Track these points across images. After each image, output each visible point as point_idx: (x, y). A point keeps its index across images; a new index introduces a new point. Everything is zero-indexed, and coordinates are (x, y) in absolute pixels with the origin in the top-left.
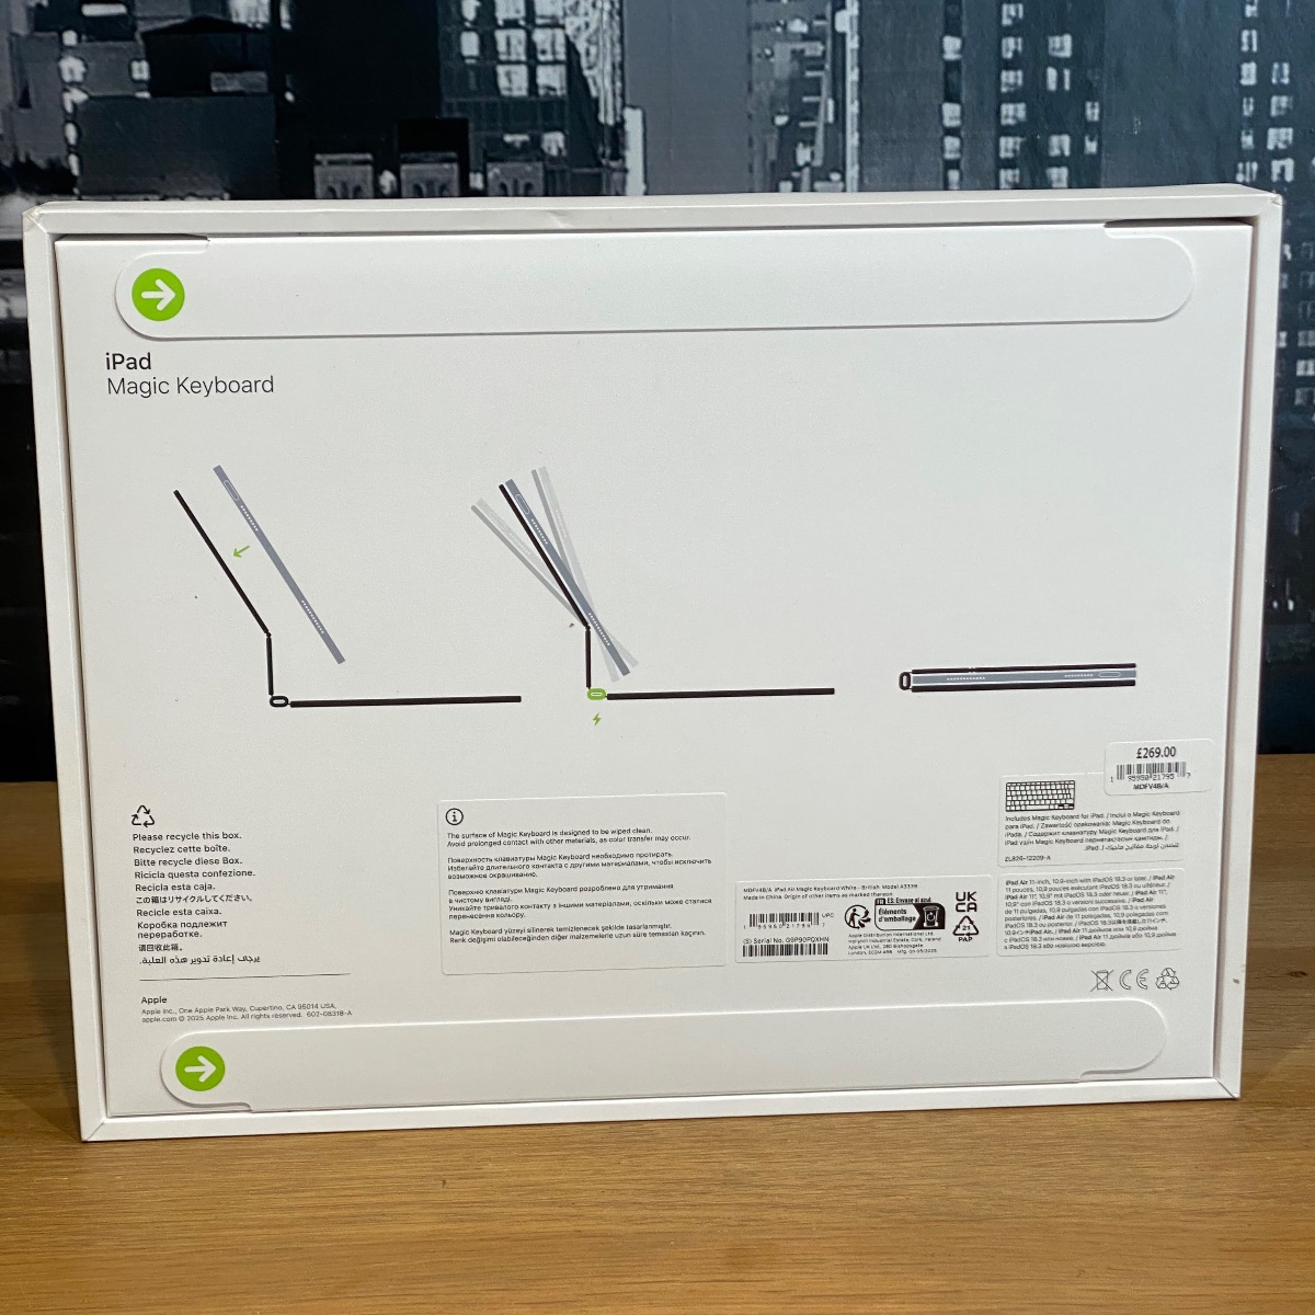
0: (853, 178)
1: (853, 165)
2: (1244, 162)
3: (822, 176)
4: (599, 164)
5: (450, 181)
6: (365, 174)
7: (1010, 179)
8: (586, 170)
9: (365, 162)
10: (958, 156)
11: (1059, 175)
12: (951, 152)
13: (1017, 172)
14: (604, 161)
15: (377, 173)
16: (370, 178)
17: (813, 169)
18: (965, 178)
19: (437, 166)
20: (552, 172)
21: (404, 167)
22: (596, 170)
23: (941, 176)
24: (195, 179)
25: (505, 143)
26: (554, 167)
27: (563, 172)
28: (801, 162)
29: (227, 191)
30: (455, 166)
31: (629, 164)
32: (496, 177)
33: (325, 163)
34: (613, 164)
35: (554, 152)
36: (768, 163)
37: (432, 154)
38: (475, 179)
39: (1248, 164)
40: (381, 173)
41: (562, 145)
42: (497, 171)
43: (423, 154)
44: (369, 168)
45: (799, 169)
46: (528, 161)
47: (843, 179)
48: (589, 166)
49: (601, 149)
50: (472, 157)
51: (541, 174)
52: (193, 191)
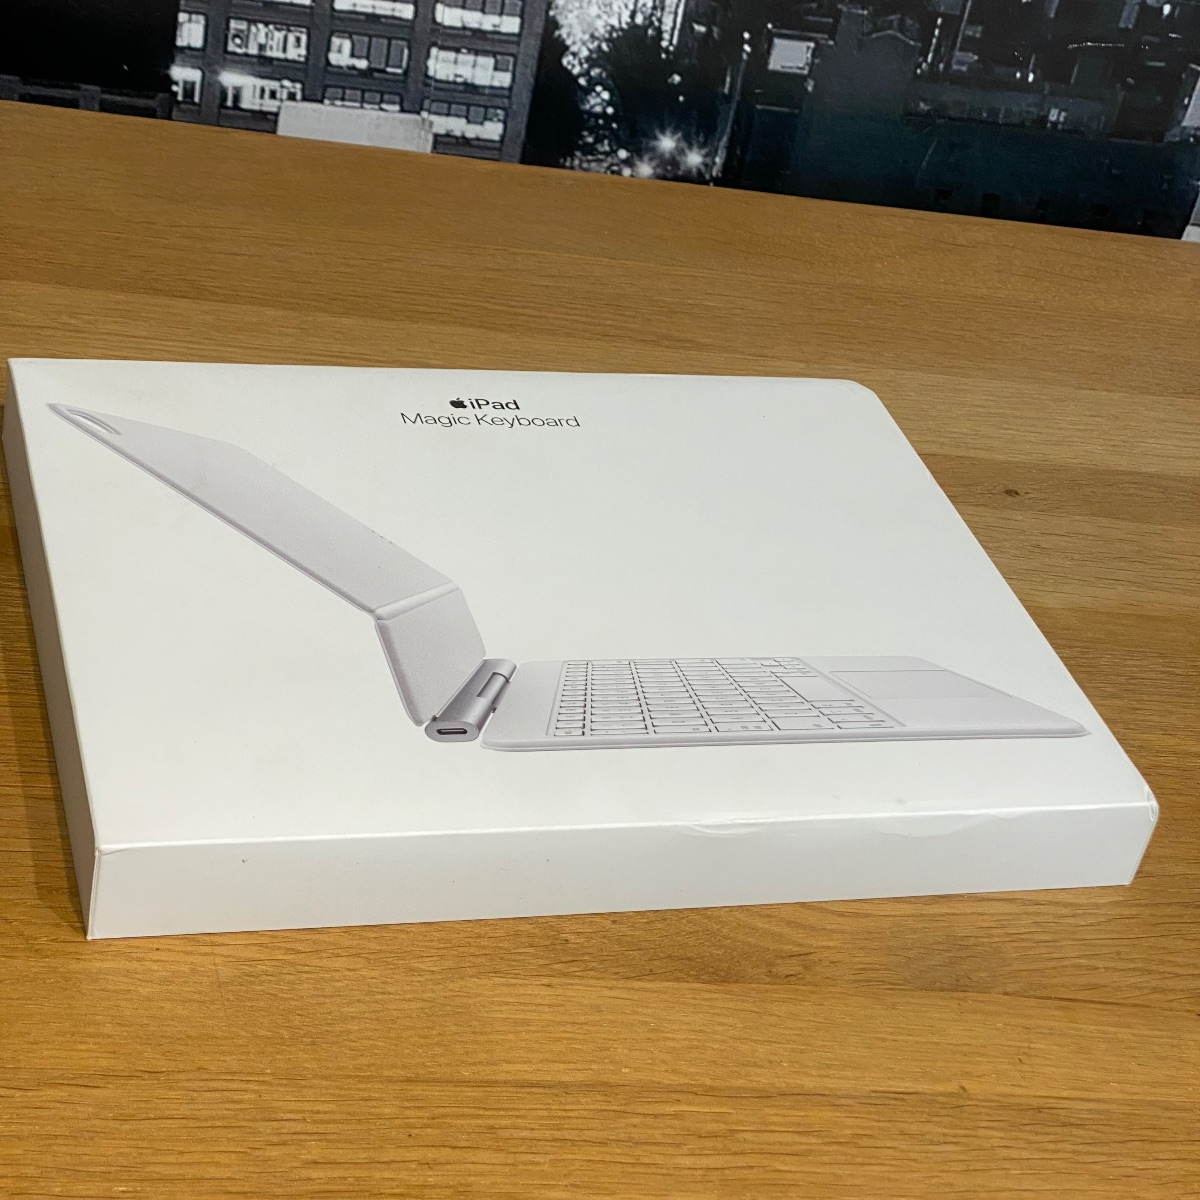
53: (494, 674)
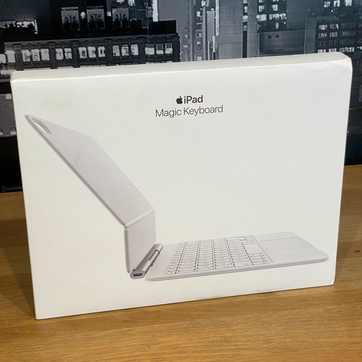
0: (217, 10)
1: (217, 6)
2: (326, 2)
3: (209, 9)
4: (145, 8)
5: (101, 14)
6: (76, 13)
7: (262, 8)
8: (141, 10)
9: (76, 9)
10: (247, 2)
11: (275, 7)
12: (245, 1)
13: (264, 6)
14: (146, 7)
15: (80, 12)
16: (78, 14)
17: (206, 7)
18: (249, 8)
19: (98, 10)
20: (131, 11)
21: (88, 11)
22: (144, 10)
23: (242, 8)
24: (26, 16)
25: (117, 3)
26: (132, 9)
27: (134, 10)
28: (203, 6)
29: (35, 19)
30: (103, 10)
31: (153, 8)
32: (115, 12)
33: (64, 10)
34: (149, 8)
35: (132, 5)
36: (193, 6)
37: (96, 6)
38: (109, 13)
39: (327, 2)
40: (81, 12)
41: (134, 3)
42: (115, 11)
43: (93, 7)
44: (77, 11)
45: (202, 7)
46: (124, 8)
47: (215, 10)
48: (142, 9)
49: (145, 4)
50: (108, 7)
51: (128, 11)
52: (25, 19)
53: (156, 250)
